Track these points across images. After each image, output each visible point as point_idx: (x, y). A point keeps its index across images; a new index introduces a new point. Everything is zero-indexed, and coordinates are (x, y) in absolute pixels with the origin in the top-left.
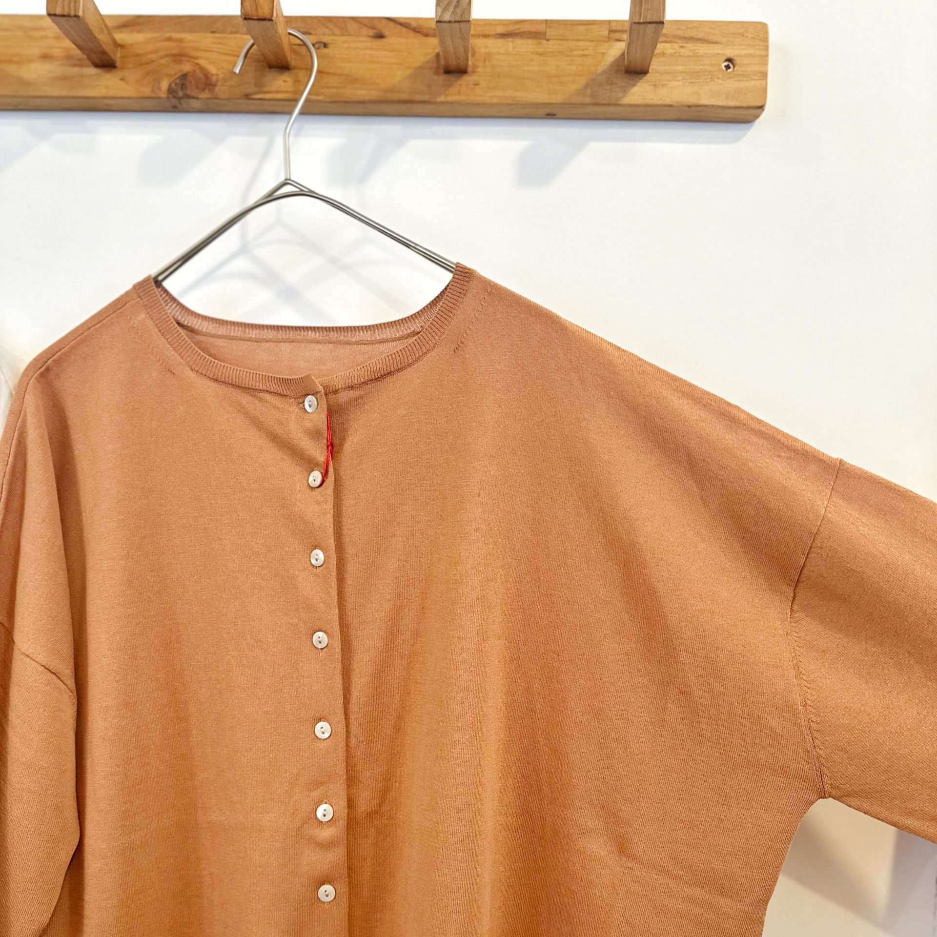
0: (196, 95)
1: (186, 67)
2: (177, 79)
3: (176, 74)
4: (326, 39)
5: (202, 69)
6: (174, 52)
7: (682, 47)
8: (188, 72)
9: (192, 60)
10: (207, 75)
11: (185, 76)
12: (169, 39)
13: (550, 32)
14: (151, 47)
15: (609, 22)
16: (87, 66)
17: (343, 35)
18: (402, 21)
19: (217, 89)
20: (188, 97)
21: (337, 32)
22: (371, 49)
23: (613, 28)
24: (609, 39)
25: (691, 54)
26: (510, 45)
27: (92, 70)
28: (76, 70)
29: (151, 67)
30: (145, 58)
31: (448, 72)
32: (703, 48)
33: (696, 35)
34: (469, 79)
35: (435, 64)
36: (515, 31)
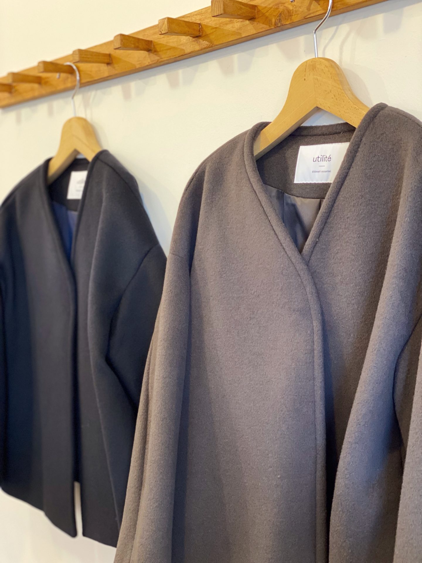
0: (285, 23)
1: (281, 9)
2: (278, 17)
3: (277, 14)
6: (277, 2)
8: (282, 12)
9: (283, 5)
10: (289, 11)
11: (281, 14)
19: (293, 17)
27: (247, 22)
28: (243, 23)
29: (267, 14)
30: (264, 11)
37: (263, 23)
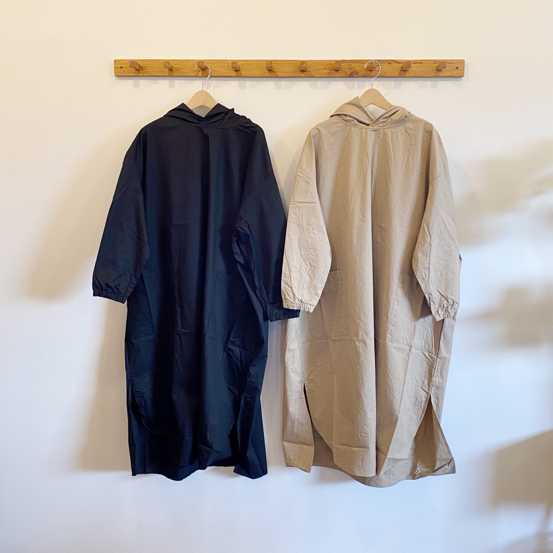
0: (354, 76)
1: (352, 70)
3: (350, 71)
5: (356, 71)
6: (350, 67)
7: (448, 65)
9: (354, 69)
11: (352, 72)
12: (349, 65)
13: (423, 62)
14: (345, 67)
15: (434, 60)
16: (333, 70)
17: (383, 63)
18: (395, 60)
19: (358, 75)
22: (389, 66)
23: (435, 61)
24: (434, 64)
26: (415, 65)
27: (334, 71)
28: (331, 71)
29: (345, 70)
30: (343, 69)
31: (403, 71)
32: (452, 65)
33: (451, 62)
34: (407, 72)
35: (400, 69)
36: (416, 62)
37: (343, 73)
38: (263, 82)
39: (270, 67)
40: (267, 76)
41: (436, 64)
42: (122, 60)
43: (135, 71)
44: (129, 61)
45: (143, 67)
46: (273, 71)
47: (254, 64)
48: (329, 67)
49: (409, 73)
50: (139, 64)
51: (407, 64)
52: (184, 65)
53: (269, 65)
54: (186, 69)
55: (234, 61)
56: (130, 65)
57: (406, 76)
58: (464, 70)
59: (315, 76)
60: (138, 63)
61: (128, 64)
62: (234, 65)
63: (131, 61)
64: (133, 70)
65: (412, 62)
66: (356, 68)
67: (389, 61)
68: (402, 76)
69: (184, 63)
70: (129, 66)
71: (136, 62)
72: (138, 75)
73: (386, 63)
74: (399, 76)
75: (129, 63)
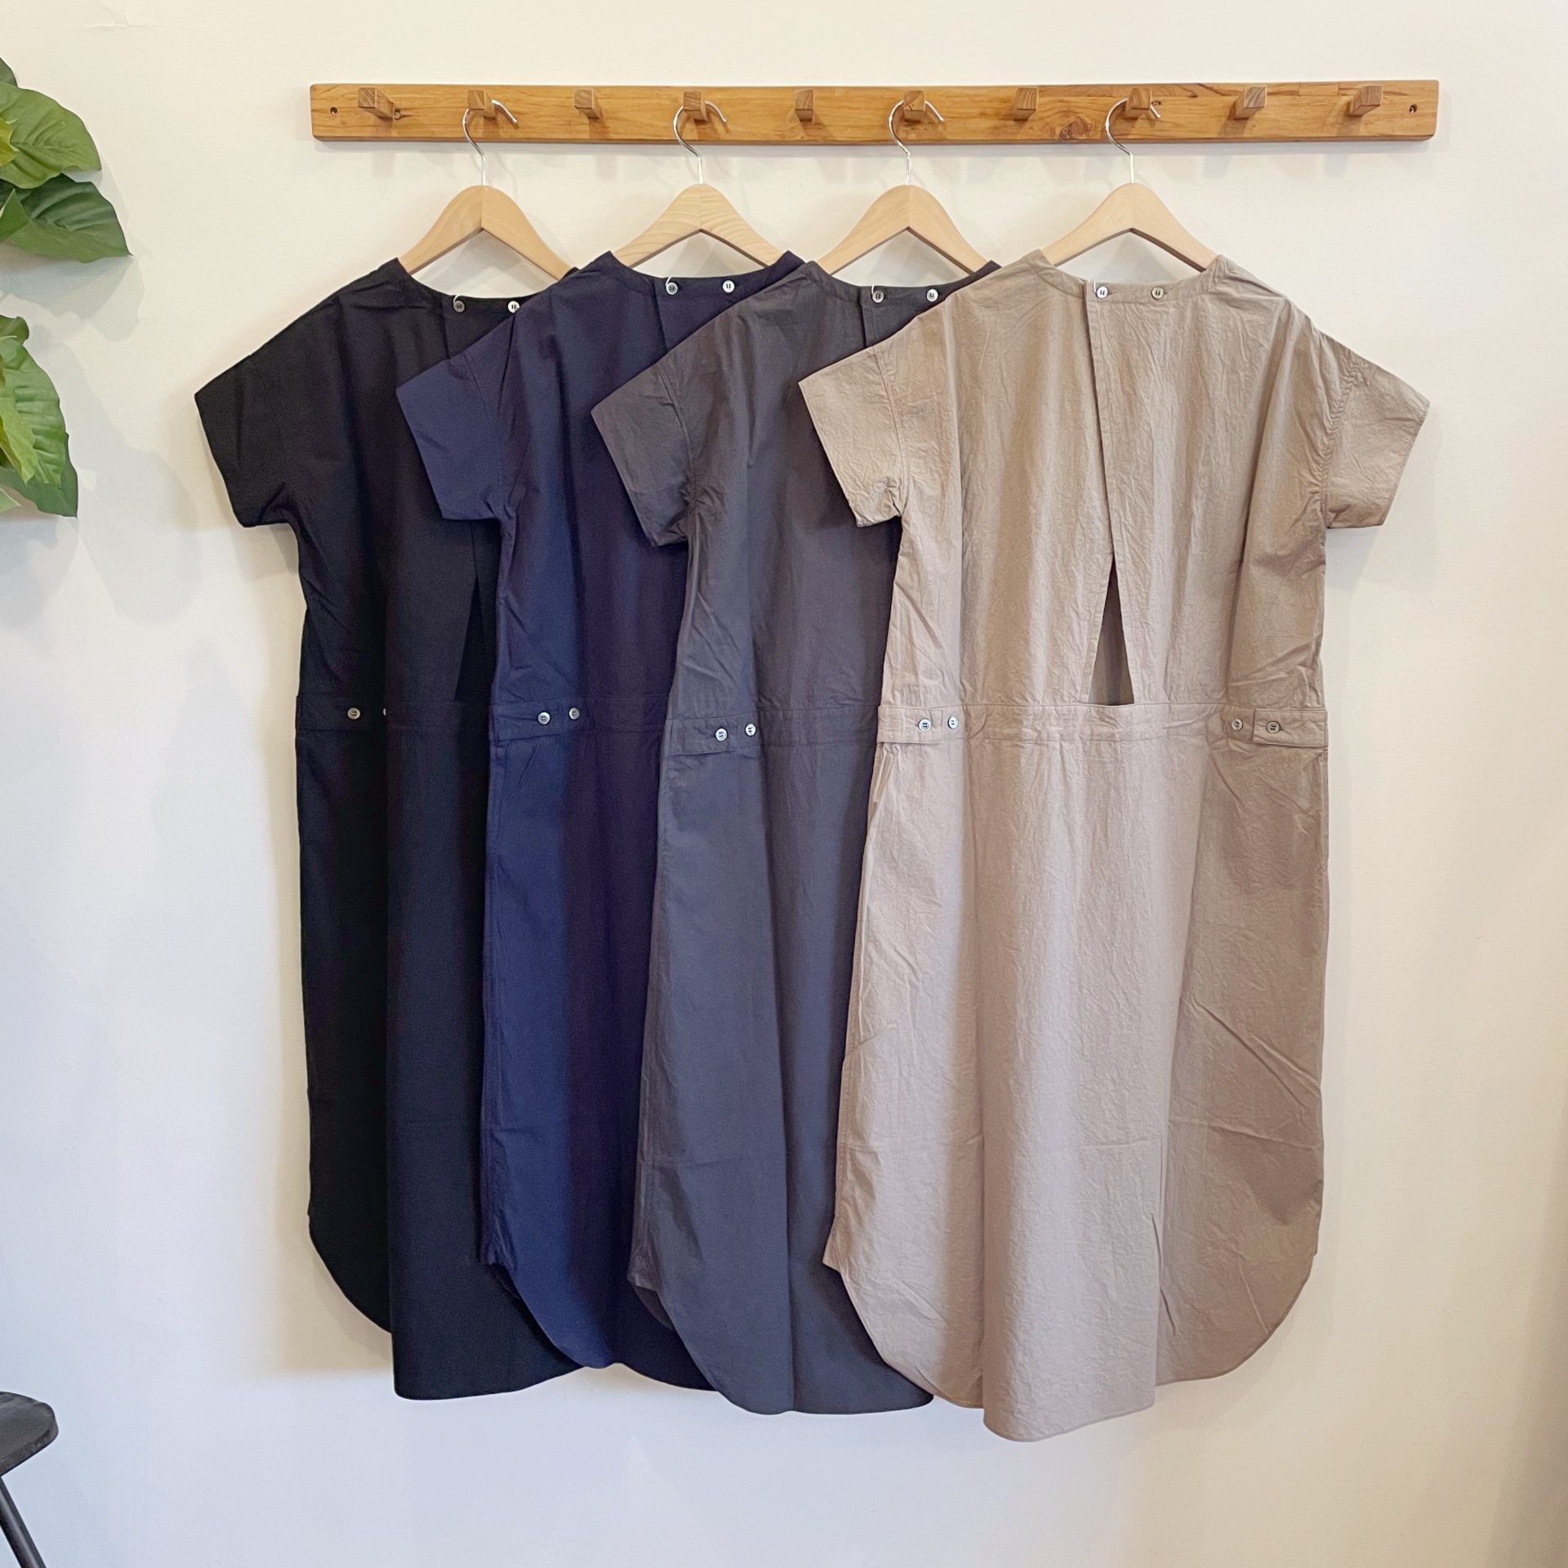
0: (1077, 137)
1: (1072, 119)
2: (1066, 126)
3: (1065, 124)
4: (1160, 99)
5: (1082, 121)
6: (1065, 109)
7: (1386, 98)
8: (1073, 122)
9: (1076, 115)
10: (1085, 125)
11: (1070, 125)
12: (1062, 101)
13: (1302, 91)
14: (1048, 108)
15: (1339, 83)
16: (1010, 119)
17: (1172, 96)
18: (1209, 86)
19: (1091, 133)
20: (1072, 139)
21: (1167, 93)
22: (1188, 104)
23: (1341, 87)
24: (1338, 94)
25: (1389, 102)
26: (1275, 100)
27: (1012, 123)
28: (1002, 122)
29: (1048, 120)
30: (1045, 115)
31: (1237, 119)
32: (1396, 98)
33: (1395, 90)
34: (1250, 123)
35: (1228, 114)
36: (1279, 91)
37: (1041, 130)
38: (786, 160)
39: (806, 108)
40: (799, 138)
41: (1343, 95)
42: (335, 86)
43: (379, 122)
44: (357, 89)
45: (405, 109)
46: (816, 124)
47: (757, 102)
48: (995, 108)
49: (1254, 126)
50: (392, 100)
51: (1251, 96)
52: (532, 104)
53: (805, 104)
54: (540, 116)
55: (691, 91)
56: (359, 102)
57: (1247, 134)
58: (1435, 115)
59: (948, 140)
60: (388, 96)
61: (355, 98)
62: (693, 104)
63: (364, 89)
64: (372, 119)
65: (1266, 91)
66: (1083, 110)
67: (1192, 88)
68: (1232, 136)
69: (533, 96)
70: (357, 105)
71: (378, 91)
72: (388, 135)
73: (1181, 96)
74: (1222, 136)
75: (356, 96)
